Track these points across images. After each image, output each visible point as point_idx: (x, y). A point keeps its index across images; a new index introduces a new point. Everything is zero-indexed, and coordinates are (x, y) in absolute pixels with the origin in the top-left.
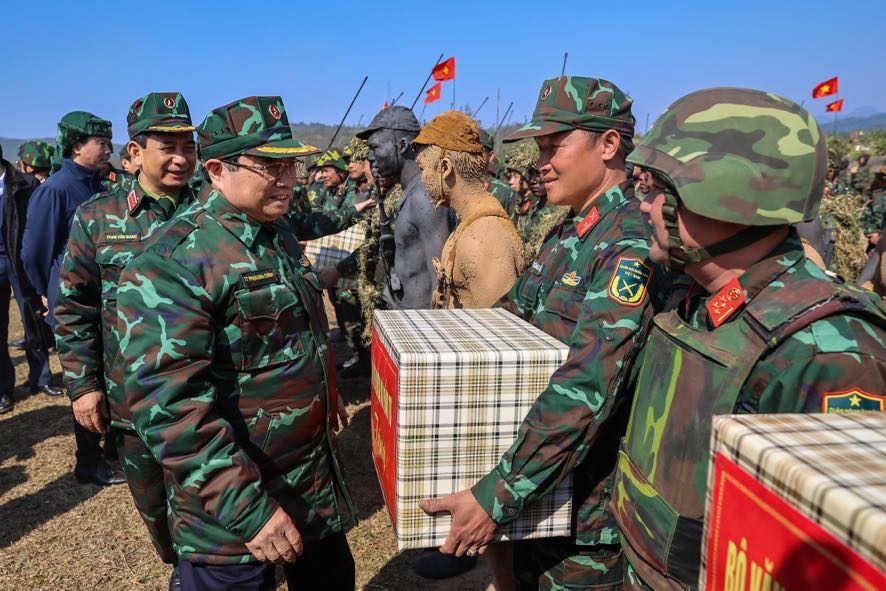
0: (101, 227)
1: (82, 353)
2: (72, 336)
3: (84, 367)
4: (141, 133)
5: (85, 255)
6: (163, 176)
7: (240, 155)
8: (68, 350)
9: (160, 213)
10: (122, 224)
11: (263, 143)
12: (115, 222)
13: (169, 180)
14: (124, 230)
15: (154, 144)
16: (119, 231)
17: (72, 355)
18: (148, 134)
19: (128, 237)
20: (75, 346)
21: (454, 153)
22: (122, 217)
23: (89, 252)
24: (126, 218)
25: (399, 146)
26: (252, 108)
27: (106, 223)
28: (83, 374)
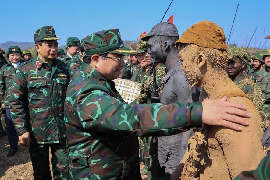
0: (29, 74)
1: (23, 118)
2: (19, 112)
3: (24, 123)
4: (40, 41)
5: (23, 84)
6: (48, 55)
7: (108, 53)
8: (18, 117)
9: (48, 68)
10: (36, 73)
11: (118, 48)
12: (33, 72)
13: (50, 57)
14: (37, 75)
15: (44, 45)
16: (35, 76)
17: (19, 119)
18: (42, 41)
19: (38, 77)
20: (20, 116)
21: (207, 50)
22: (35, 71)
23: (25, 83)
24: (37, 71)
25: (164, 45)
26: (114, 33)
27: (30, 73)
28: (23, 126)
